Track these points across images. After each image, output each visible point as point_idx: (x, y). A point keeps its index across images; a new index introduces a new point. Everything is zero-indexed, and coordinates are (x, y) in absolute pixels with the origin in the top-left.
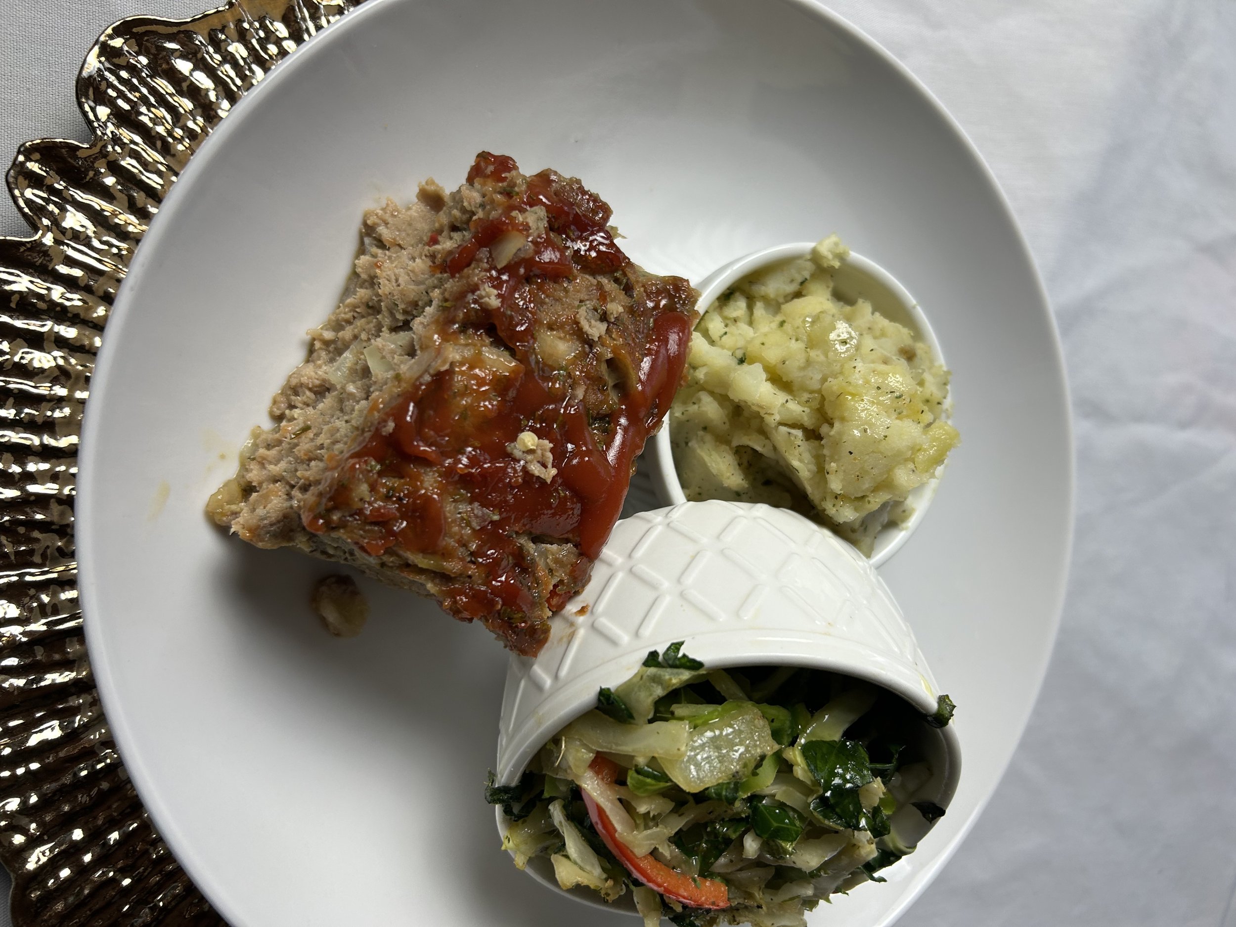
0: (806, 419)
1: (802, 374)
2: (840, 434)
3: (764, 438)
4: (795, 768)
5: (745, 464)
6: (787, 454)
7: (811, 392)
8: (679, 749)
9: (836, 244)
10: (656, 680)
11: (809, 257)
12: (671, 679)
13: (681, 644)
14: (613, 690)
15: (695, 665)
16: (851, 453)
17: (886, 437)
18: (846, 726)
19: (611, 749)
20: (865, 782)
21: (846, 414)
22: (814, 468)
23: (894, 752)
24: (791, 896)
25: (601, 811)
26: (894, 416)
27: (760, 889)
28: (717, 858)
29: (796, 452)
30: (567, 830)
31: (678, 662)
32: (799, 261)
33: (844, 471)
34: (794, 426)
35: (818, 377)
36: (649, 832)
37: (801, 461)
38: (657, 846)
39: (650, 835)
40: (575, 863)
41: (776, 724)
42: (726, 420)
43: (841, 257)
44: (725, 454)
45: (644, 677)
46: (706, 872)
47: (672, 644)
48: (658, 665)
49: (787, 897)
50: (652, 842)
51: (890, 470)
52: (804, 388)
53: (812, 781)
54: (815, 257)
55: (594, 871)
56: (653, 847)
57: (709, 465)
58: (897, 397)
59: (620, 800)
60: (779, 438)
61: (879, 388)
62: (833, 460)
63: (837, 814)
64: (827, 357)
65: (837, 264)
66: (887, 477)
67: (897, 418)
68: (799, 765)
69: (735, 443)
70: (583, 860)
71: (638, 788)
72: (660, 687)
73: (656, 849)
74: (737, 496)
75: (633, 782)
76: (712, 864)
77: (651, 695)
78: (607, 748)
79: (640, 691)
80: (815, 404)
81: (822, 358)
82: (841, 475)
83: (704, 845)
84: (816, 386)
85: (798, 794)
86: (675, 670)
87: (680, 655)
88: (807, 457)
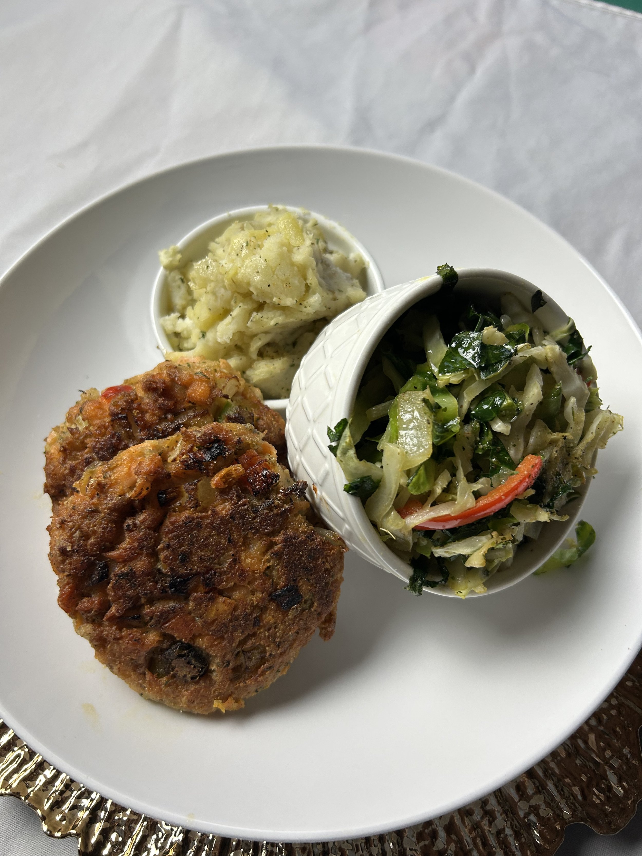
0: (246, 307)
1: (219, 301)
2: (256, 288)
3: (256, 338)
4: (451, 382)
5: (274, 354)
6: (265, 327)
7: (232, 297)
8: (399, 454)
9: (166, 253)
10: (345, 452)
11: (168, 272)
12: (346, 442)
13: (329, 429)
14: (347, 483)
15: (343, 424)
16: (269, 286)
17: (266, 260)
18: (442, 341)
19: (392, 499)
20: (480, 339)
21: (245, 281)
22: (278, 313)
23: (473, 314)
24: (571, 414)
25: (435, 520)
26: (258, 250)
27: (551, 434)
28: (508, 454)
29: (265, 320)
30: (451, 549)
31: (338, 434)
32: (169, 279)
33: (281, 293)
34: (250, 315)
35: (222, 291)
36: (458, 493)
37: (272, 319)
38: (472, 491)
39: (461, 493)
40: (475, 551)
41: (419, 386)
42: (240, 357)
43: (176, 252)
44: (258, 365)
45: (341, 459)
46: (513, 465)
47: (328, 435)
48: (336, 447)
49: (572, 416)
50: (467, 493)
51: (292, 264)
52: (229, 302)
53: (463, 373)
54: (170, 268)
55: (484, 542)
56: (471, 494)
57: (261, 378)
58: (247, 245)
59: (432, 505)
60: (254, 328)
61: (237, 255)
62: (272, 299)
63: (496, 363)
64: (212, 281)
65: (179, 256)
66: (298, 267)
67: (261, 249)
68: (449, 379)
69: (254, 356)
70: (474, 546)
71: (419, 488)
72: (350, 451)
73: (474, 492)
74: (295, 366)
75: (414, 491)
76: (510, 459)
77: (352, 458)
78: (391, 501)
79: (349, 465)
80: (239, 298)
81: (212, 284)
82: (282, 296)
83: (494, 460)
84: (229, 293)
85: (473, 385)
86: (342, 437)
87: (334, 431)
88: (270, 314)
